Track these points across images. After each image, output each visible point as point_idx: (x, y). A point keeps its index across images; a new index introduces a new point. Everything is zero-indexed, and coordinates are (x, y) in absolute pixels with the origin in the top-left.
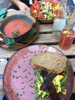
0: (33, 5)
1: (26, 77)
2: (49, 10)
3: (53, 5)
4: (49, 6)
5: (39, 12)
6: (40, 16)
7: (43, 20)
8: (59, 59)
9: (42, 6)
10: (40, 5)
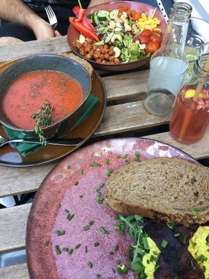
0: (74, 21)
1: (97, 245)
2: (125, 33)
3: (132, 18)
4: (121, 21)
5: (94, 40)
6: (101, 53)
7: (112, 63)
8: (191, 177)
9: (102, 24)
10: (94, 20)
